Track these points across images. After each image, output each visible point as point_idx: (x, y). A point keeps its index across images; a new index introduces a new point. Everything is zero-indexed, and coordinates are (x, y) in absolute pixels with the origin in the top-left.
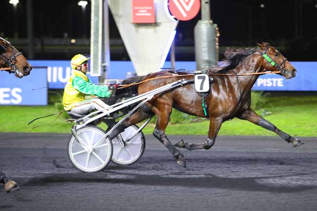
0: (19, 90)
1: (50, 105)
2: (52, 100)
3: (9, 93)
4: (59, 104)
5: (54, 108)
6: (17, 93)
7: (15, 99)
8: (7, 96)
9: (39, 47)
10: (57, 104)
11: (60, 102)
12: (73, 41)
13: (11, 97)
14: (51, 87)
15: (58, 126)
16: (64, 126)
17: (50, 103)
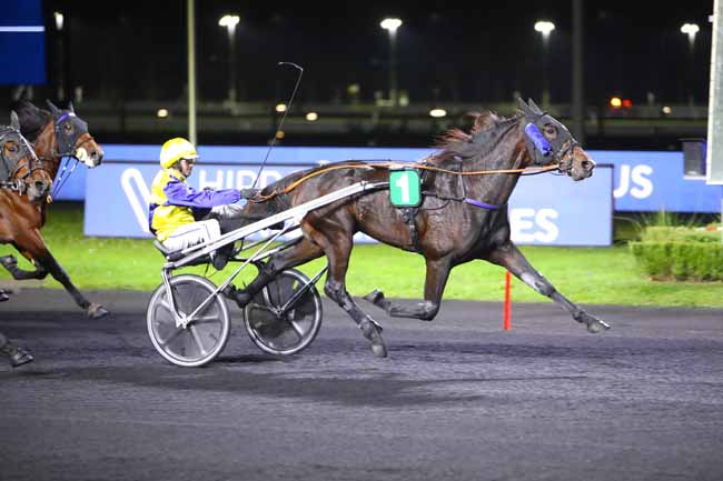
0: (553, 214)
1: (618, 246)
2: (622, 235)
3: (532, 219)
4: (638, 243)
5: (627, 252)
6: (548, 219)
7: (545, 232)
8: (529, 225)
9: (594, 122)
10: (631, 244)
11: (639, 240)
12: (667, 110)
13: (536, 228)
14: (619, 207)
15: (635, 291)
16: (647, 291)
17: (617, 242)
